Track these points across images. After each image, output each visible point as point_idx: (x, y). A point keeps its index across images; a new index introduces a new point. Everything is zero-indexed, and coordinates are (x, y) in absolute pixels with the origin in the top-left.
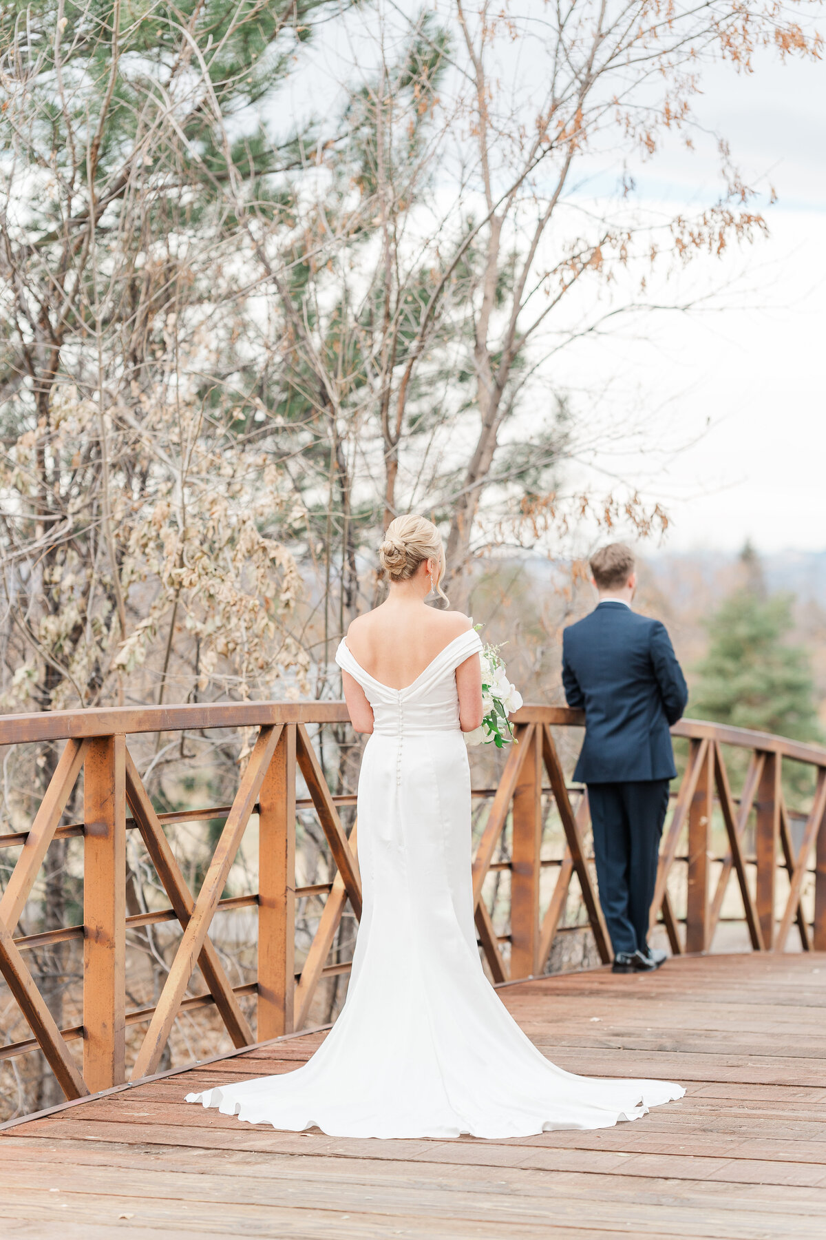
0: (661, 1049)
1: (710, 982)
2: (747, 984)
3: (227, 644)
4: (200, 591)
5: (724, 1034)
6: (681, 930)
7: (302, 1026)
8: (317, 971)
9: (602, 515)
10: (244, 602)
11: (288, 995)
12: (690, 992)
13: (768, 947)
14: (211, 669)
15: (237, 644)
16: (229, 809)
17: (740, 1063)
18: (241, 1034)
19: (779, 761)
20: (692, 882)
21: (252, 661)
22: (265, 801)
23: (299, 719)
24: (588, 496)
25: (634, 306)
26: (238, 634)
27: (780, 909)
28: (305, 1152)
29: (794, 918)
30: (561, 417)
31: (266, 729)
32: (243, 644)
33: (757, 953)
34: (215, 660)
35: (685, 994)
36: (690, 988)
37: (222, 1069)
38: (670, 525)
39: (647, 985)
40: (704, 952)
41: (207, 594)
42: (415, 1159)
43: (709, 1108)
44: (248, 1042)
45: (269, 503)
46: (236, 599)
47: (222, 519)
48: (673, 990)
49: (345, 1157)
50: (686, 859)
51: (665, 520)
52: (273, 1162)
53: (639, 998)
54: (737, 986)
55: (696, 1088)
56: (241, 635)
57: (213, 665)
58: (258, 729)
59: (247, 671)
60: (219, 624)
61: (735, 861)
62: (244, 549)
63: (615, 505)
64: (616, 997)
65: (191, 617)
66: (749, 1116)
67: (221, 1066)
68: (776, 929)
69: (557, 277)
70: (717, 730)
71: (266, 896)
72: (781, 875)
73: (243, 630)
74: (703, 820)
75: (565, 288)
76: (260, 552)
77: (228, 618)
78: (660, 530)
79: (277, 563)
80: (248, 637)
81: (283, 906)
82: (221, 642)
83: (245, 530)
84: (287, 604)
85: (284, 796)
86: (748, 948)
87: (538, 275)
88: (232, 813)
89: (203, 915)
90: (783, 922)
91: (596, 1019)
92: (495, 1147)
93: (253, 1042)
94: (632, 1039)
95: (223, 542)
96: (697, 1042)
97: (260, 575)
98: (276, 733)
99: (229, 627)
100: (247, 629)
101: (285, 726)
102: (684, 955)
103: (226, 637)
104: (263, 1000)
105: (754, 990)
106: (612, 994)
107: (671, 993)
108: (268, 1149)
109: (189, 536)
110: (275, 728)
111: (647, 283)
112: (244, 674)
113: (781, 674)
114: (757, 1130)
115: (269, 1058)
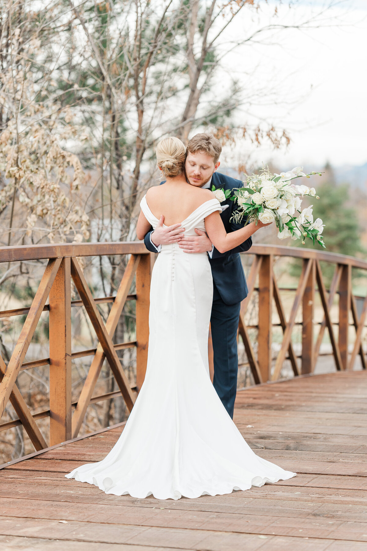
0: (288, 448)
1: (315, 397)
2: (336, 398)
3: (42, 210)
4: (25, 180)
5: (325, 436)
6: (299, 362)
7: (75, 436)
8: (87, 401)
9: (254, 137)
10: (48, 186)
11: (68, 417)
12: (304, 404)
13: (345, 368)
14: (33, 224)
15: (48, 210)
16: (29, 309)
17: (335, 459)
18: (39, 442)
19: (350, 269)
20: (305, 336)
21: (57, 219)
22: (52, 303)
23: (73, 254)
24: (246, 127)
25: (270, 27)
26: (49, 205)
27: (351, 347)
28: (58, 538)
29: (357, 351)
30: (235, 92)
31: (52, 260)
32: (52, 210)
33: (339, 372)
34: (36, 219)
35: (302, 406)
36: (305, 401)
37: (23, 468)
38: (291, 142)
39: (280, 400)
40: (311, 374)
41: (29, 182)
42: (128, 542)
43: (317, 496)
44: (43, 447)
45: (68, 131)
46: (44, 184)
47: (40, 140)
48: (294, 403)
49: (84, 541)
50: (301, 324)
51: (288, 139)
52: (37, 546)
53: (275, 410)
54: (330, 400)
55: (309, 480)
56: (50, 205)
57: (35, 222)
58: (48, 260)
59: (53, 226)
60: (39, 199)
61: (327, 323)
62: (51, 157)
63: (261, 132)
64: (262, 409)
65: (22, 195)
66: (342, 502)
67: (22, 465)
68: (349, 358)
69: (228, 8)
70: (317, 254)
71: (54, 359)
72: (351, 330)
73: (52, 202)
74: (310, 303)
75: (234, 15)
76: (61, 158)
77: (44, 196)
78: (285, 145)
79: (71, 164)
80: (55, 206)
81: (64, 365)
82: (39, 210)
83: (53, 146)
84: (77, 188)
85: (64, 300)
86: (334, 369)
87: (219, 7)
88: (30, 312)
89: (12, 374)
90: (353, 354)
91: (250, 426)
92: (181, 531)
93: (47, 447)
94: (271, 441)
95: (42, 153)
96: (309, 443)
97: (60, 171)
98: (58, 263)
99: (44, 201)
100: (54, 201)
101: (64, 258)
102: (300, 376)
103: (42, 206)
104: (54, 421)
105: (340, 402)
106: (260, 407)
107: (293, 406)
108: (35, 535)
109: (21, 150)
110: (57, 260)
111: (278, 11)
112: (51, 227)
113: (344, 221)
114: (347, 514)
115: (53, 459)
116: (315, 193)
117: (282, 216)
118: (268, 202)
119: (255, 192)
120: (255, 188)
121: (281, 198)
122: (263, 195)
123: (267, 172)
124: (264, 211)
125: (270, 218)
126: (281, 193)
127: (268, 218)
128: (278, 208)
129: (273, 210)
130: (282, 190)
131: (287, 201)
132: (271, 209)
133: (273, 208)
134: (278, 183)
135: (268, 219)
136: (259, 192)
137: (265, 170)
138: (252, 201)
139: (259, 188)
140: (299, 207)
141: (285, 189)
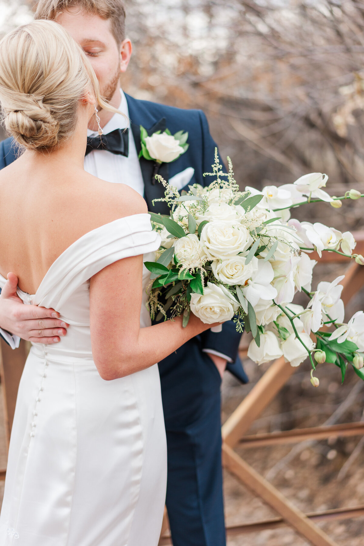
116: (353, 246)
117: (258, 305)
118: (219, 265)
119: (186, 232)
120: (186, 221)
121: (257, 254)
122: (208, 245)
123: (225, 179)
124: (205, 290)
125: (222, 310)
126: (259, 243)
127: (217, 310)
128: (246, 284)
129: (233, 288)
130: (262, 232)
131: (274, 264)
132: (225, 285)
133: (231, 282)
134: (253, 213)
135: (214, 312)
136: (198, 232)
137: (221, 173)
138: (173, 256)
139: (199, 222)
140: (306, 282)
141: (273, 230)
